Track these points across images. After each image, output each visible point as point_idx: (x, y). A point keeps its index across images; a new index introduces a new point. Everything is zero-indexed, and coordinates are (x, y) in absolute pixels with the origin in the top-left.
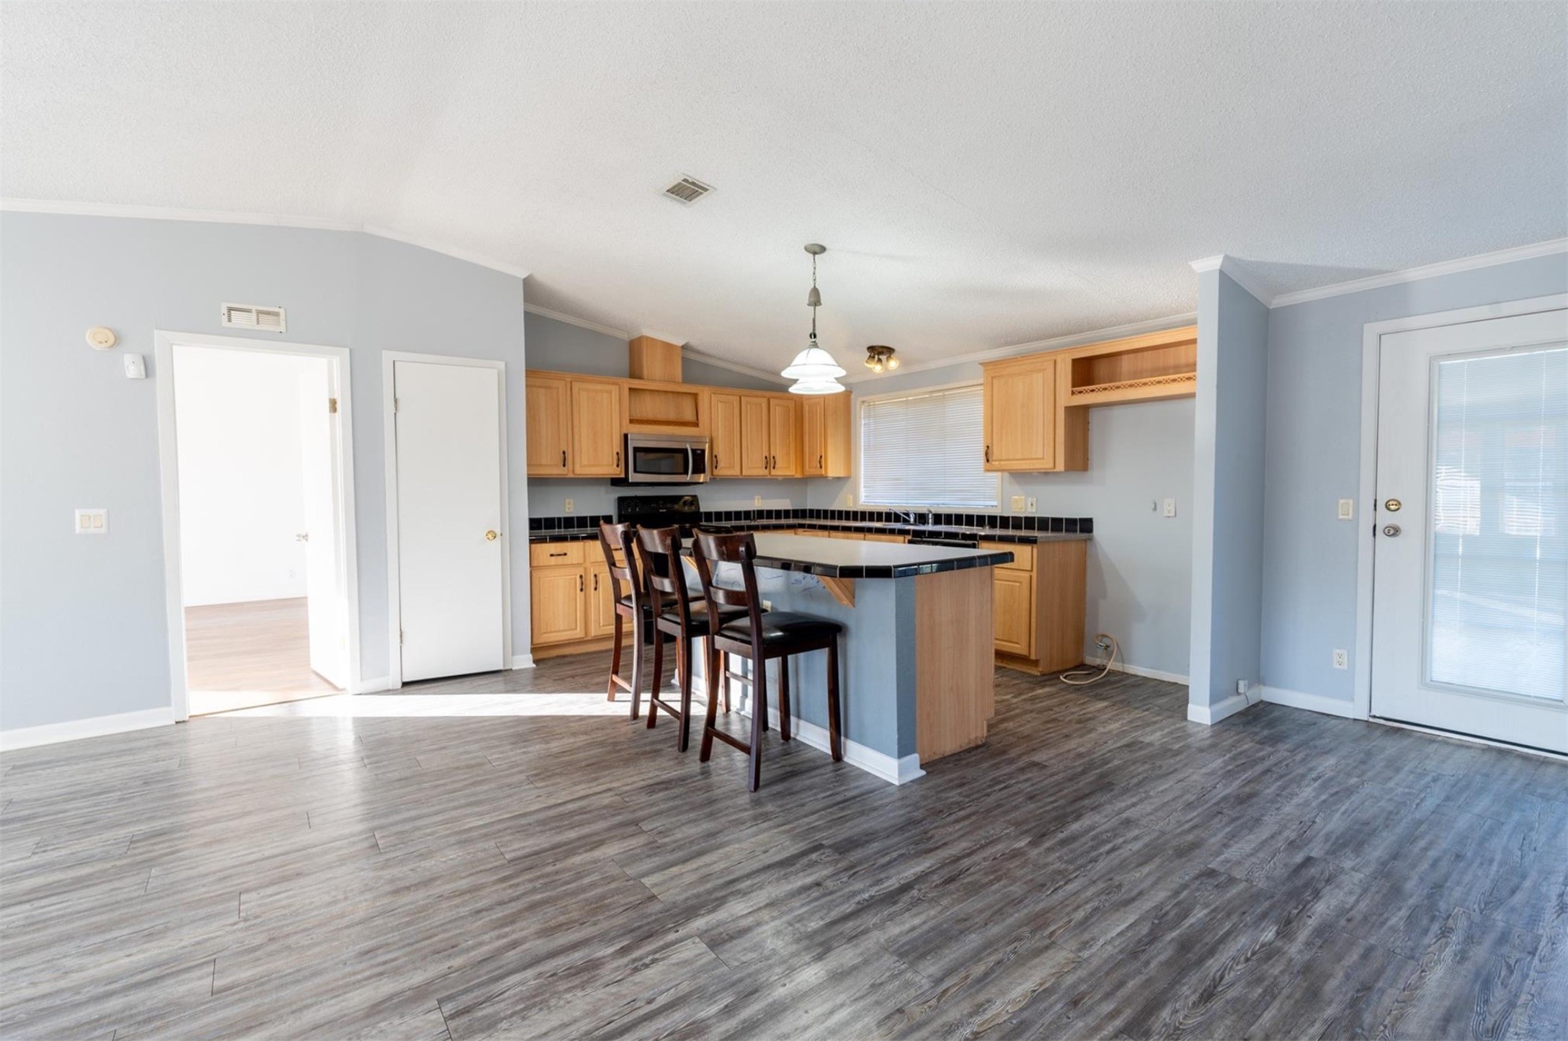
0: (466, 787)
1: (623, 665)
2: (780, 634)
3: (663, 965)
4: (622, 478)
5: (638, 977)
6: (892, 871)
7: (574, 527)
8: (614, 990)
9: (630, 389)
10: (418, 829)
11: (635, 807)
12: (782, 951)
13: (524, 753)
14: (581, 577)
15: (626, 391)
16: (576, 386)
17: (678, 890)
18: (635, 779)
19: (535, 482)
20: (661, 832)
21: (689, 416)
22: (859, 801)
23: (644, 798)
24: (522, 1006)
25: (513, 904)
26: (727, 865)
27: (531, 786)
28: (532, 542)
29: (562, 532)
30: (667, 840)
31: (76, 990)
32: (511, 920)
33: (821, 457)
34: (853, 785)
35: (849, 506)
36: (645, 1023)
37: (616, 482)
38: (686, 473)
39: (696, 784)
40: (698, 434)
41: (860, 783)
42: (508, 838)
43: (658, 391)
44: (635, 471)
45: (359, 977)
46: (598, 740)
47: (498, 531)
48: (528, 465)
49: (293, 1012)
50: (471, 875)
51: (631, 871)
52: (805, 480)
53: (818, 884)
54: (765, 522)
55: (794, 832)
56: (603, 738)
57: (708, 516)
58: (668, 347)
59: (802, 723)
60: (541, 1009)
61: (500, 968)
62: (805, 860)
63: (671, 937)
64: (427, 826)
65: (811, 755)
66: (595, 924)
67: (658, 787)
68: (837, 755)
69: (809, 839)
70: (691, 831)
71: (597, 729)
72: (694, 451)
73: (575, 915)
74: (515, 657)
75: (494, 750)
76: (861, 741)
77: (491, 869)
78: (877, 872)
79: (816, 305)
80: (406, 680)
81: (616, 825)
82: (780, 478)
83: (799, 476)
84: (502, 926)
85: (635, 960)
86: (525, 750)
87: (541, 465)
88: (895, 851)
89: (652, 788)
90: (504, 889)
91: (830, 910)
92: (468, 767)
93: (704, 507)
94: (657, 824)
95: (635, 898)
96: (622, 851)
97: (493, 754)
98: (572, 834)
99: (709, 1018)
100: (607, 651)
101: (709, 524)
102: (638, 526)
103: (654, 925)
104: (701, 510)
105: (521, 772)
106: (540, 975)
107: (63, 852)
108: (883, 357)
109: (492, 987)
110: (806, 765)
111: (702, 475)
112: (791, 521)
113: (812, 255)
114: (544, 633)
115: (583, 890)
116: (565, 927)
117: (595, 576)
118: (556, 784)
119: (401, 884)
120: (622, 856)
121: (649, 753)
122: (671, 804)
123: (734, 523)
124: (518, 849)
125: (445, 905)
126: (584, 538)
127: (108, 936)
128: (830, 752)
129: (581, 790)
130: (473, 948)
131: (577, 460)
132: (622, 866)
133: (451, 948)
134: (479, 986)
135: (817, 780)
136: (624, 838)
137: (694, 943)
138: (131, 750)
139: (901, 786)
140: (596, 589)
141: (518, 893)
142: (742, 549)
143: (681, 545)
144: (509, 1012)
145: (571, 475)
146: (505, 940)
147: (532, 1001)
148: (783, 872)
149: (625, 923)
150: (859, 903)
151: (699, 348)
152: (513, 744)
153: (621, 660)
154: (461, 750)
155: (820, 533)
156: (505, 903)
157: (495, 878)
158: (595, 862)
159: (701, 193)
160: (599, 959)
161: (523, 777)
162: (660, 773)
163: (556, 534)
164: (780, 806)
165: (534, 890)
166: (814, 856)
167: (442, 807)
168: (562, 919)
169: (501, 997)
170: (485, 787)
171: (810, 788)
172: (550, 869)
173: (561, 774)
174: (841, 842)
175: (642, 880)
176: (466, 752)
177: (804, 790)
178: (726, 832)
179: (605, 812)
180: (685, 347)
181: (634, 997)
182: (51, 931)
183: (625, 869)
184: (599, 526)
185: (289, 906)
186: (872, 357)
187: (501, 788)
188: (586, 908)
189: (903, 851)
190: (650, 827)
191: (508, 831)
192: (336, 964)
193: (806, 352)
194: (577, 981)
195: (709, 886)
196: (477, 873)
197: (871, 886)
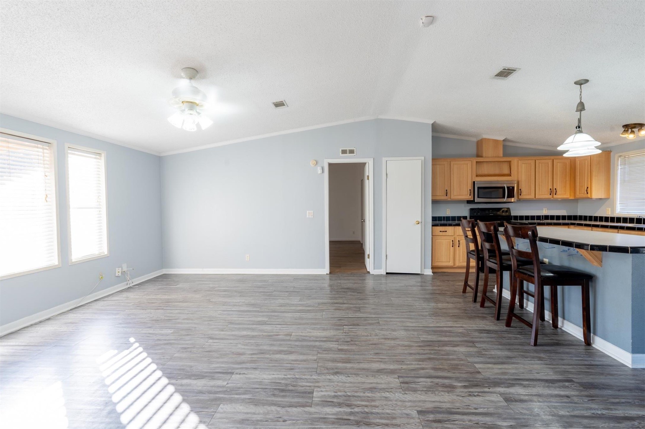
0: (407, 312)
1: (470, 280)
2: (552, 275)
3: (482, 398)
4: (472, 200)
5: (471, 398)
6: (620, 407)
7: (450, 221)
8: (460, 399)
9: (476, 162)
10: (392, 321)
11: (473, 336)
12: (543, 416)
13: (428, 305)
14: (453, 241)
15: (475, 163)
16: (452, 163)
17: (491, 373)
18: (474, 326)
19: (435, 202)
20: (484, 349)
21: (506, 171)
22: (600, 368)
23: (477, 334)
24: (425, 389)
25: (423, 356)
26: (515, 372)
27: (430, 317)
28: (433, 226)
29: (445, 222)
30: (487, 353)
31: (310, 337)
32: (422, 360)
33: (588, 188)
34: (597, 359)
35: (609, 214)
36: (473, 415)
37: (469, 202)
38: (504, 197)
39: (503, 335)
40: (511, 179)
41: (602, 360)
42: (421, 333)
43: (490, 162)
44: (478, 197)
45: (375, 360)
46: (458, 307)
47: (420, 221)
48: (432, 196)
49: (358, 362)
50: (409, 341)
51: (470, 360)
52: (576, 200)
53: (568, 397)
54: (549, 221)
55: (556, 370)
56: (460, 307)
57: (516, 218)
58: (496, 141)
59: (565, 322)
60: (432, 393)
61: (418, 374)
62: (561, 384)
63: (486, 390)
64: (394, 321)
65: (570, 338)
66: (454, 373)
67: (484, 331)
68: (588, 342)
69: (565, 375)
70: (499, 353)
71: (457, 303)
72: (508, 188)
73: (446, 367)
74: (425, 270)
75: (417, 302)
76: (605, 338)
77: (415, 341)
78: (609, 404)
79: (581, 111)
80: (388, 272)
81: (464, 341)
82: (560, 199)
83: (572, 198)
84: (419, 361)
85: (470, 392)
86: (428, 304)
87: (437, 196)
88: (624, 399)
89: (481, 331)
90: (420, 349)
91: (573, 410)
92: (407, 305)
93: (513, 213)
94: (483, 346)
95: (471, 370)
96: (466, 351)
97: (417, 303)
98: (446, 339)
99: (502, 426)
100: (463, 273)
101: (516, 221)
102: (478, 221)
103: (479, 383)
104: (512, 215)
105: (427, 312)
106: (432, 382)
107: (305, 302)
108: (636, 130)
109: (415, 379)
110: (567, 342)
111: (513, 198)
112: (567, 221)
113: (579, 86)
114: (437, 262)
115: (449, 360)
116: (442, 370)
117: (459, 241)
118: (440, 319)
119: (386, 337)
120: (467, 353)
121: (480, 317)
122: (490, 339)
123: (530, 221)
124: (425, 338)
125: (400, 348)
126: (454, 225)
127: (315, 326)
128: (583, 340)
129: (450, 324)
130: (409, 364)
131: (452, 193)
132: (466, 357)
133: (401, 362)
134: (411, 377)
135: (573, 351)
136: (467, 346)
137: (497, 396)
138: (317, 279)
139: (633, 369)
140: (459, 246)
141: (425, 352)
142: (530, 233)
143: (498, 229)
144: (421, 389)
145: (449, 199)
146: (420, 366)
147: (429, 389)
148: (547, 385)
149: (467, 377)
150: (593, 413)
151: (512, 140)
152: (424, 301)
153: (469, 277)
154: (405, 299)
155: (586, 228)
156: (420, 354)
157: (417, 345)
158: (455, 351)
159: (512, 73)
160: (455, 386)
161: (427, 313)
162: (485, 326)
163: (443, 223)
164: (548, 356)
165: (431, 354)
166: (567, 384)
167: (399, 316)
168: (441, 367)
169: (418, 383)
170: (414, 314)
171: (567, 353)
172: (437, 348)
173: (442, 316)
174: (585, 383)
175: (475, 364)
176: (407, 300)
177: (564, 353)
178: (517, 359)
179: (459, 334)
180: (504, 140)
181: (469, 405)
182: (304, 321)
183: (467, 358)
184: (461, 220)
185: (356, 333)
186: (626, 131)
187: (419, 315)
188: (450, 366)
189: (630, 401)
190: (479, 346)
191: (422, 331)
192: (368, 354)
193: (573, 136)
194: (445, 389)
195: (506, 377)
196: (411, 341)
197: (604, 409)
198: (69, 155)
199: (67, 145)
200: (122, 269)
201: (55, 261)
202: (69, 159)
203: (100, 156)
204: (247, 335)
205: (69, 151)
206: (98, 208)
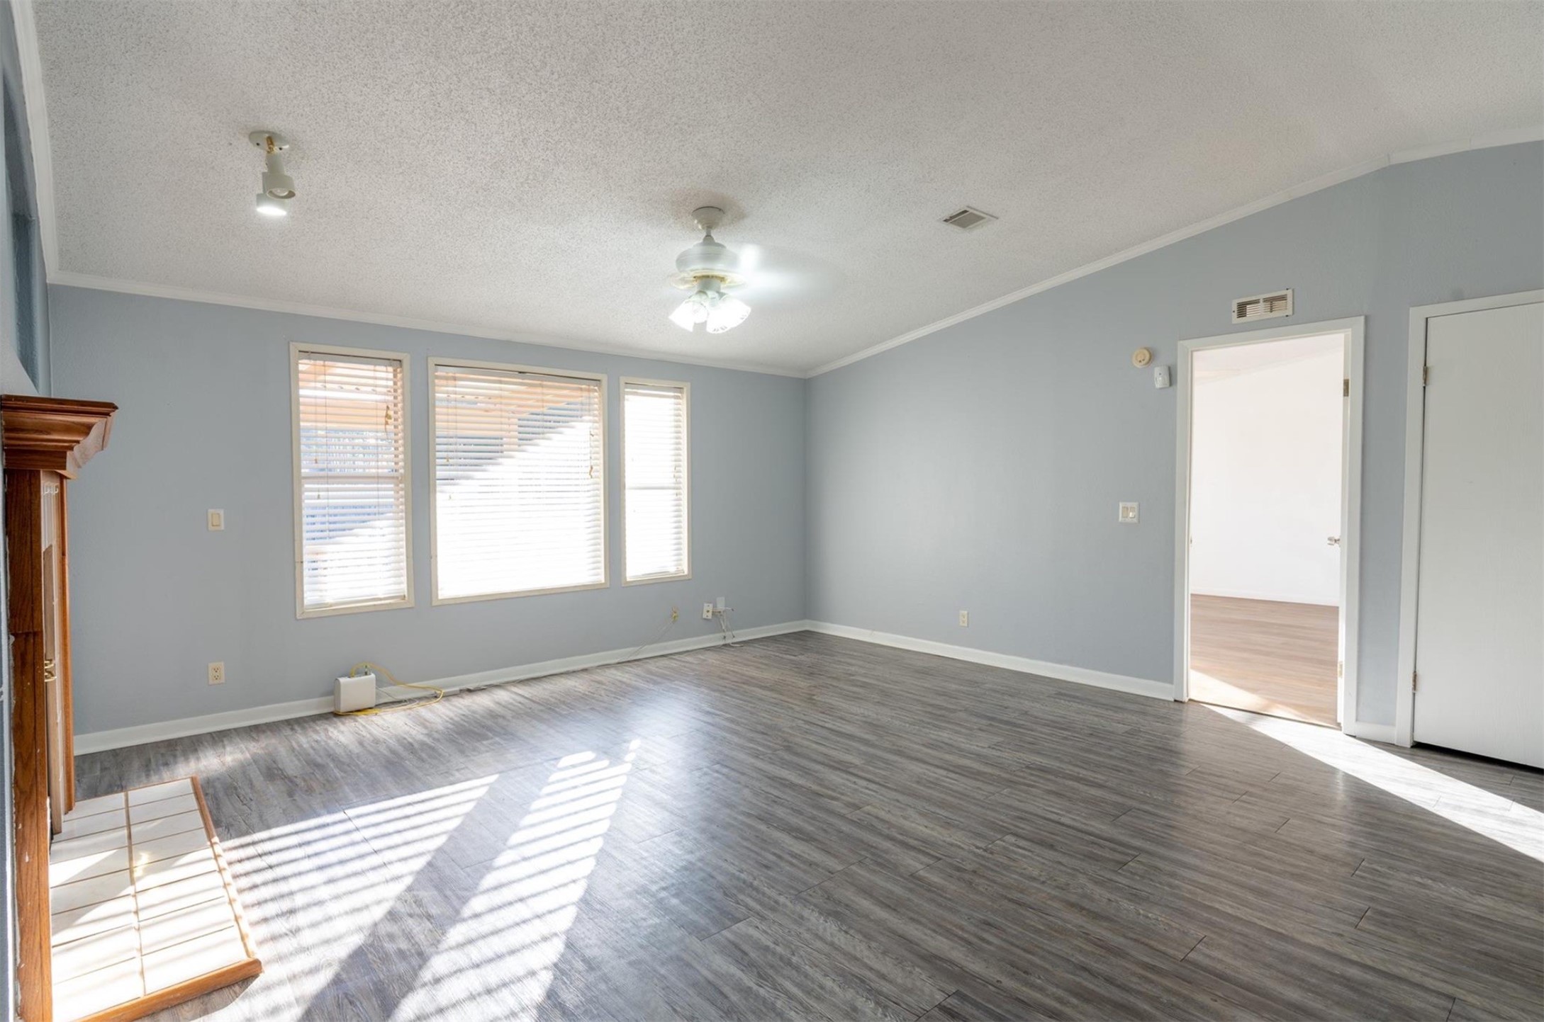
32: (1089, 996)
42: (1225, 941)
45: (961, 932)
49: (912, 918)
77: (1159, 951)
80: (1429, 741)
90: (1135, 973)
119: (1085, 903)
124: (1214, 958)
125: (1078, 941)
130: (1033, 986)
133: (1023, 971)
156: (1111, 982)
157: (1148, 960)
172: (1206, 999)
173: (1417, 934)
185: (1015, 859)
191: (1236, 936)
192: (967, 914)
198: (626, 397)
199: (623, 380)
200: (715, 606)
201: (599, 577)
202: (626, 403)
203: (681, 393)
204: (780, 778)
205: (627, 390)
206: (674, 488)
